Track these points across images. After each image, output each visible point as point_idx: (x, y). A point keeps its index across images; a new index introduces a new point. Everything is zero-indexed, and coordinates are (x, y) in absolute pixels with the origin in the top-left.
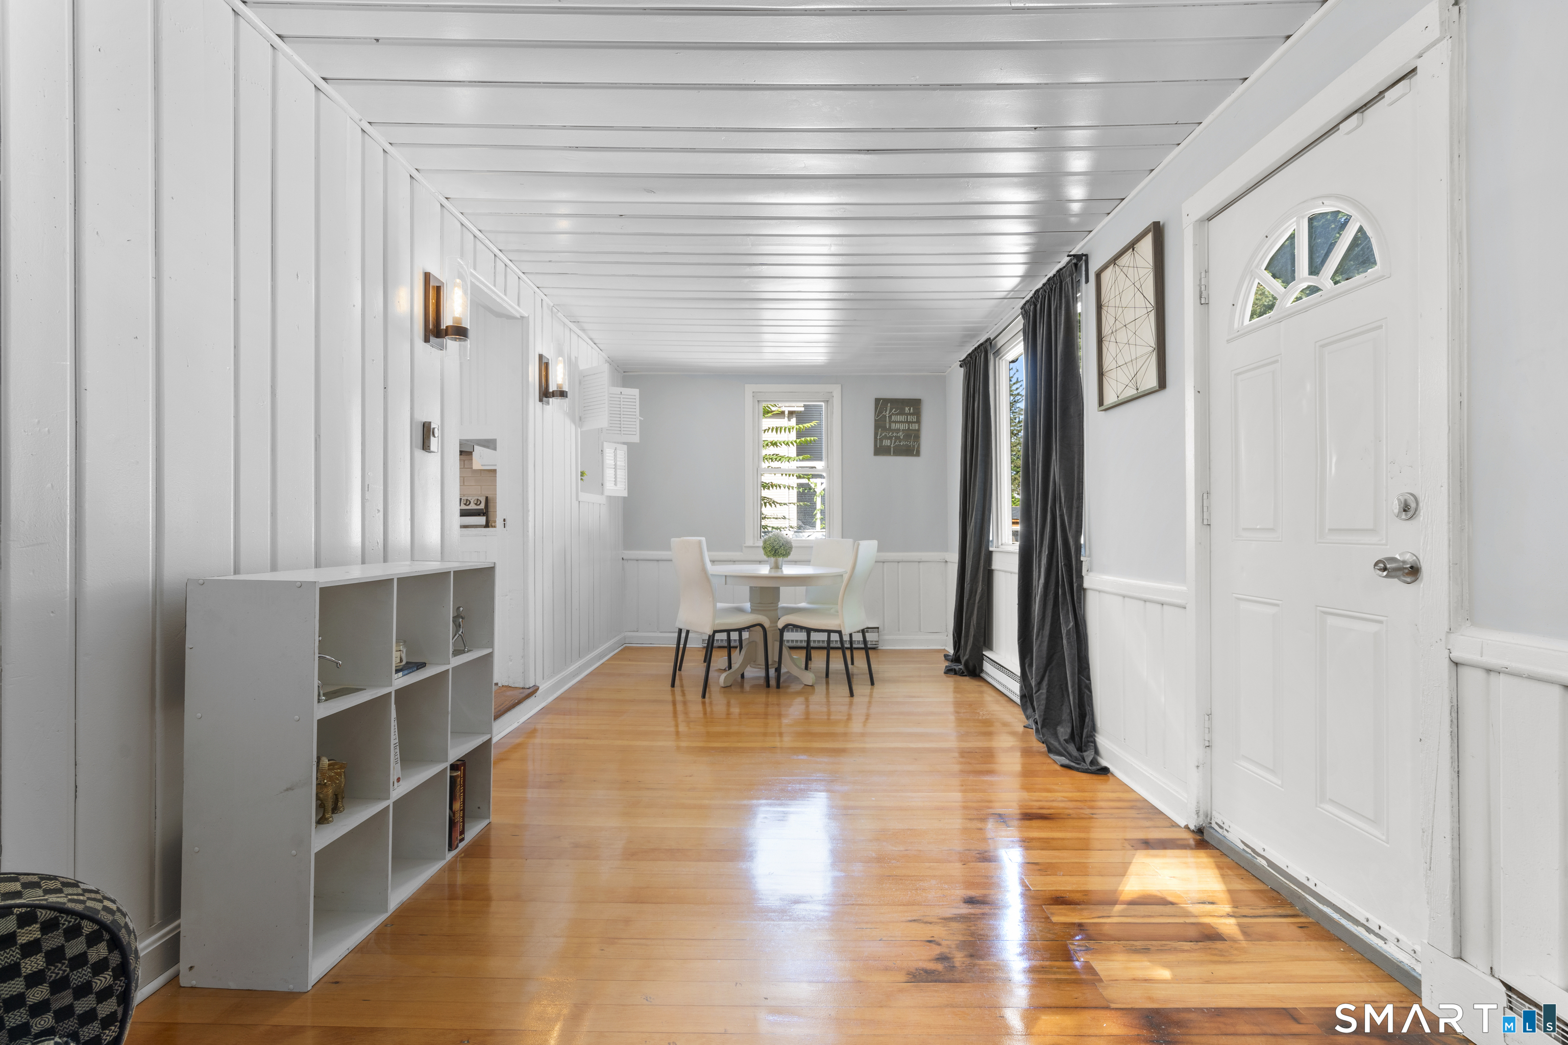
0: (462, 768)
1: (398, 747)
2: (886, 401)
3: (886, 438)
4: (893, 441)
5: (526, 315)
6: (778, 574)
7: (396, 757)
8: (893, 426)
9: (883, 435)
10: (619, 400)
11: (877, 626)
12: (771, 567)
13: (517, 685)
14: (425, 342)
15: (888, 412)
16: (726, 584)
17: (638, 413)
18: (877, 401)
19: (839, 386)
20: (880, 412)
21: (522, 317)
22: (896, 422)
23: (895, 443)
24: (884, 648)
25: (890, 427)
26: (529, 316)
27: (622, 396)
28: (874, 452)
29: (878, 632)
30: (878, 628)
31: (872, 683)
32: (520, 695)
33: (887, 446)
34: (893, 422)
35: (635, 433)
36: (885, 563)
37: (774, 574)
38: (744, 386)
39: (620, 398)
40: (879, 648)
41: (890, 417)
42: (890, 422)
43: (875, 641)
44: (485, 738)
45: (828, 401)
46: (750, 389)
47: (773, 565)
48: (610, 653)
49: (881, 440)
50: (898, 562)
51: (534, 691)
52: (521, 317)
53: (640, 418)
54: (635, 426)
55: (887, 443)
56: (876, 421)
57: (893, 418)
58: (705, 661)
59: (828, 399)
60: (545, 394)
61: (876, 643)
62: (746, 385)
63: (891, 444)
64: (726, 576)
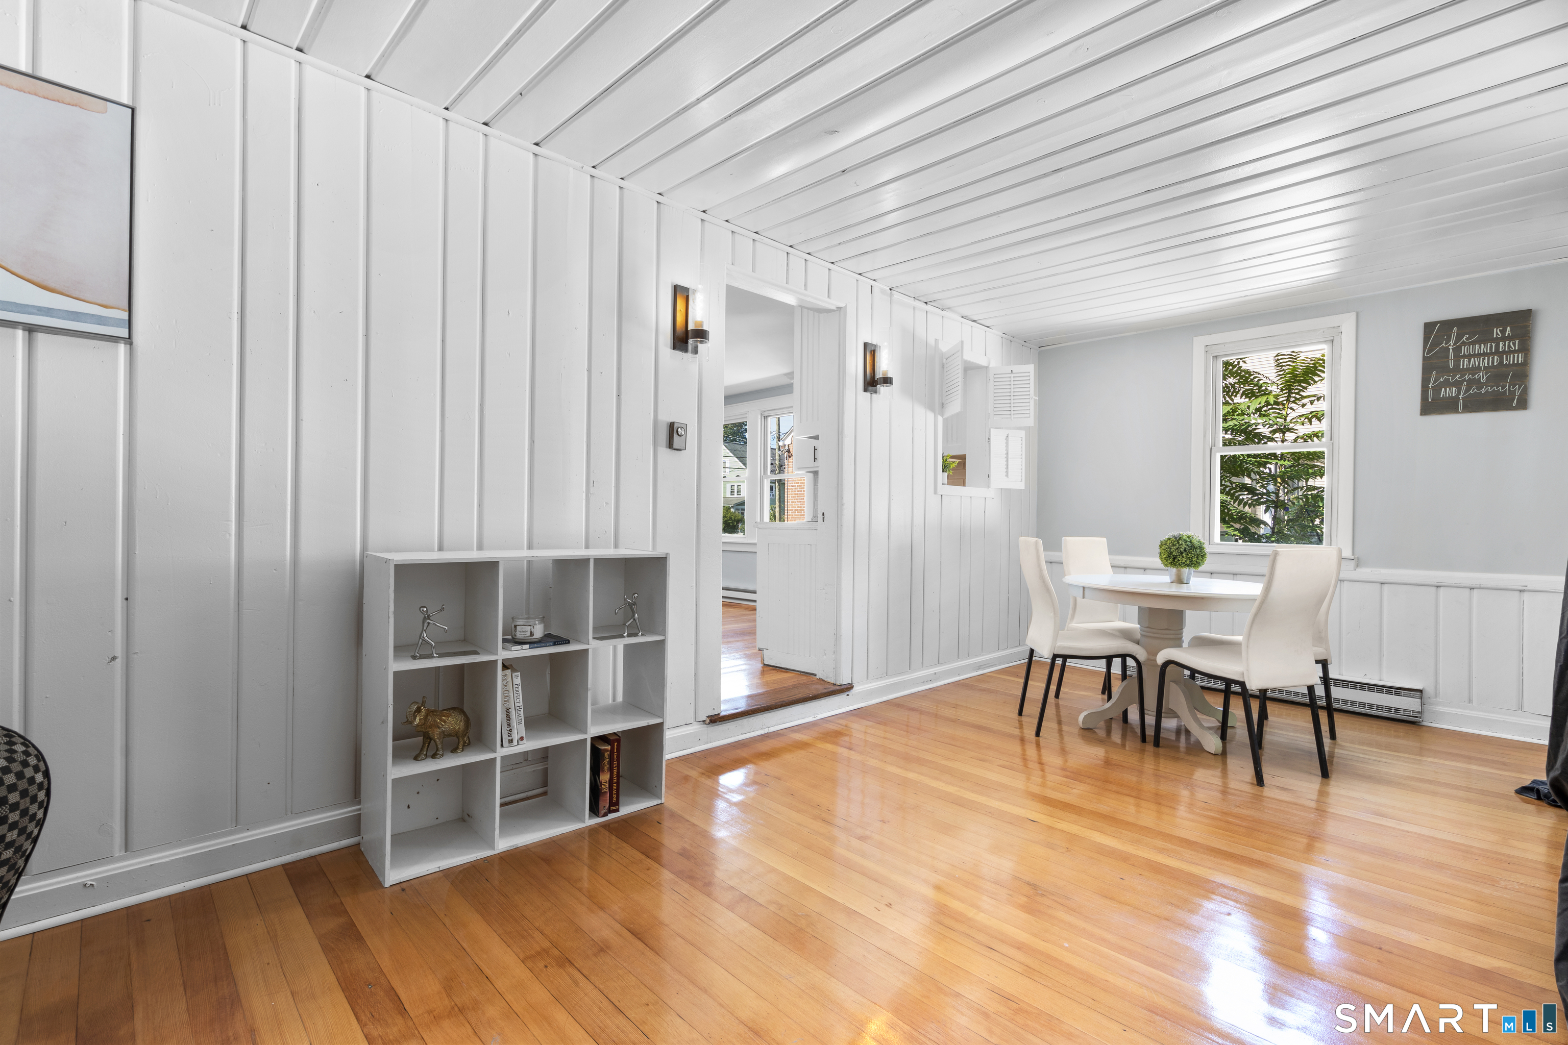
0: (616, 744)
1: (522, 710)
2: (1447, 325)
3: (1447, 384)
4: (1463, 389)
5: (843, 305)
6: (1183, 590)
7: (520, 718)
8: (1464, 363)
9: (1441, 380)
10: (1009, 379)
11: (1421, 688)
12: (1172, 581)
13: (829, 680)
14: (673, 349)
15: (1452, 343)
16: (1084, 598)
17: (1032, 392)
18: (1429, 327)
19: (1353, 316)
20: (1435, 344)
21: (839, 308)
22: (1469, 357)
23: (1467, 390)
24: (1430, 724)
25: (1457, 364)
26: (846, 305)
27: (1012, 375)
28: (1421, 410)
29: (1421, 698)
30: (1421, 691)
31: (1325, 774)
32: (821, 689)
33: (1451, 398)
34: (1464, 356)
35: (1028, 415)
36: (1442, 589)
37: (1175, 590)
38: (1193, 340)
39: (1010, 377)
40: (1424, 723)
41: (1457, 350)
42: (1457, 357)
43: (1414, 712)
44: (658, 721)
45: (1332, 341)
46: (1199, 343)
47: (1174, 578)
48: (1000, 664)
49: (1437, 390)
50: (1472, 589)
51: (848, 688)
52: (837, 308)
53: (1034, 397)
54: (1028, 408)
55: (1448, 392)
56: (1424, 358)
57: (1464, 350)
58: (1103, 693)
59: (1332, 338)
60: (872, 382)
61: (1417, 715)
62: (1195, 339)
63: (1459, 393)
64: (1084, 587)
